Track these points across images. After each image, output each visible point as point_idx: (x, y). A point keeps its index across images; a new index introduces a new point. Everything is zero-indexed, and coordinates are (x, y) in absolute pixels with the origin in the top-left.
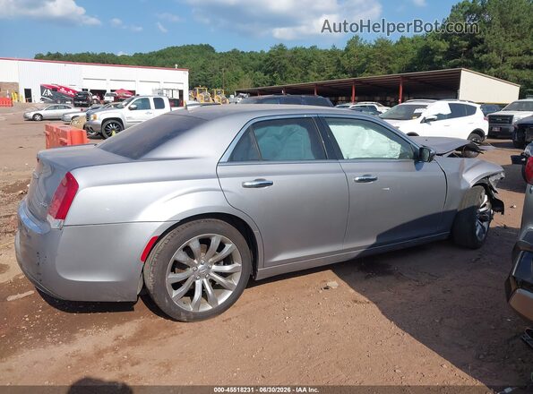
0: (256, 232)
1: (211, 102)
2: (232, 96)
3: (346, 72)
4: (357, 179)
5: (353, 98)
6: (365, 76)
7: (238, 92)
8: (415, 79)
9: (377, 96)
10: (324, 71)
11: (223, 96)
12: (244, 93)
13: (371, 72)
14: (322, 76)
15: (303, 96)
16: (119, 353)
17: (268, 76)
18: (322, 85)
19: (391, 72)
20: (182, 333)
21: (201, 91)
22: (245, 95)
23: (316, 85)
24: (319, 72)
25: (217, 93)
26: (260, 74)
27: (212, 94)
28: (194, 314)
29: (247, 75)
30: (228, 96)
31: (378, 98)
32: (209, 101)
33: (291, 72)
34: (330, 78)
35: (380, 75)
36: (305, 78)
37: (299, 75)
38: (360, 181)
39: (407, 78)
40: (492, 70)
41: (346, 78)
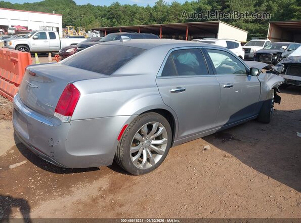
0: (176, 119)
1: (77, 35)
2: (89, 32)
3: (155, 21)
4: (224, 86)
5: (161, 36)
6: (165, 24)
7: (93, 30)
8: (195, 26)
9: (173, 35)
10: (143, 19)
11: (85, 32)
12: (97, 30)
13: (169, 21)
14: (142, 22)
15: (144, 34)
16: (107, 199)
17: (109, 21)
18: (143, 27)
19: (180, 22)
20: (138, 183)
21: (70, 29)
22: (97, 31)
23: (140, 27)
24: (140, 20)
25: (80, 30)
26: (104, 20)
27: (77, 30)
28: (143, 170)
29: (97, 20)
30: (87, 32)
31: (174, 37)
32: (75, 34)
33: (123, 19)
34: (146, 23)
35: (174, 23)
36: (131, 23)
37: (128, 21)
38: (226, 87)
39: (191, 25)
40: (234, 23)
41: (155, 24)
